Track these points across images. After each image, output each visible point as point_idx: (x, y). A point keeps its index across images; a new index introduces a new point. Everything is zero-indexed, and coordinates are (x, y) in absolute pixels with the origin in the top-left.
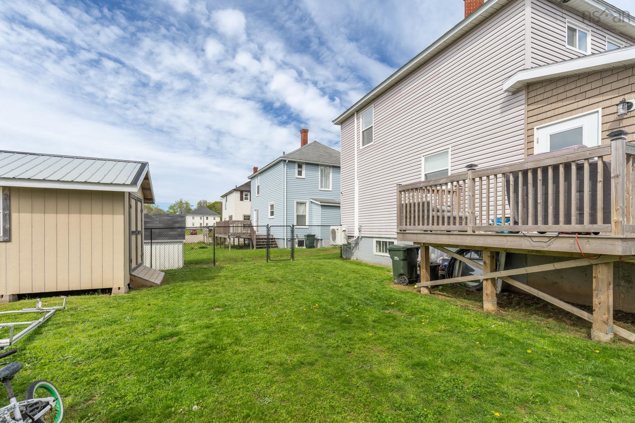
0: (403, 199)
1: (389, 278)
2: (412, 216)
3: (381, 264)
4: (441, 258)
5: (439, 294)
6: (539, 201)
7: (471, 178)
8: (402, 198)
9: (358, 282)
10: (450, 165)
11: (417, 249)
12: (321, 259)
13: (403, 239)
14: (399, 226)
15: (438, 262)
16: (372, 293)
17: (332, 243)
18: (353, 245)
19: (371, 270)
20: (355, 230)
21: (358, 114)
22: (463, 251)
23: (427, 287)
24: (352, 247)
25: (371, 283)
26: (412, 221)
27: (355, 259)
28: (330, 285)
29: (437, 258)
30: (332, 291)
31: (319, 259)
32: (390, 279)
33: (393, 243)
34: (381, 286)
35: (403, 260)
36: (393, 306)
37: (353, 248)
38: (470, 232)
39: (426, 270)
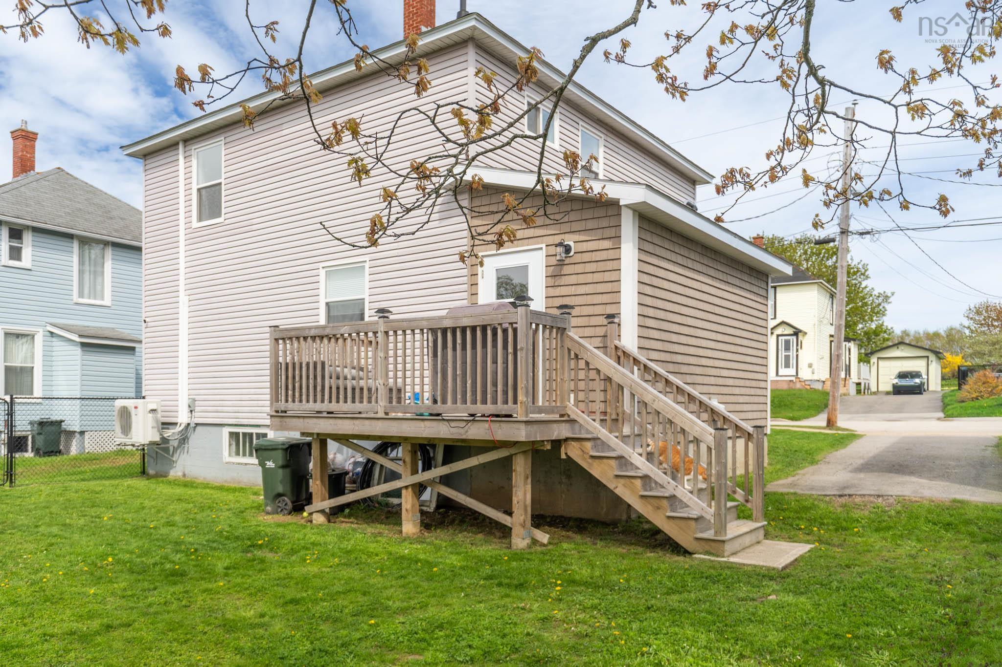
0: (281, 353)
1: (255, 505)
2: (297, 385)
3: (239, 482)
4: (352, 460)
5: (343, 522)
6: (458, 373)
7: (382, 330)
8: (279, 350)
9: (192, 516)
10: (367, 292)
11: (309, 445)
12: (89, 480)
13: (282, 428)
14: (275, 404)
15: (347, 468)
16: (221, 532)
17: (120, 438)
18: (176, 444)
19: (217, 495)
20: (180, 409)
21: (187, 149)
22: (386, 446)
23: (322, 512)
24: (171, 449)
25: (218, 517)
26: (297, 394)
27: (180, 474)
28: (129, 527)
29: (346, 461)
30: (137, 536)
31: (83, 480)
32: (258, 507)
33: (265, 435)
34: (239, 520)
35: (283, 467)
36: (260, 547)
37: (175, 449)
38: (381, 414)
39: (322, 481)
